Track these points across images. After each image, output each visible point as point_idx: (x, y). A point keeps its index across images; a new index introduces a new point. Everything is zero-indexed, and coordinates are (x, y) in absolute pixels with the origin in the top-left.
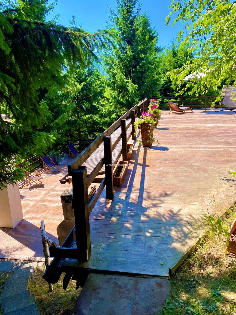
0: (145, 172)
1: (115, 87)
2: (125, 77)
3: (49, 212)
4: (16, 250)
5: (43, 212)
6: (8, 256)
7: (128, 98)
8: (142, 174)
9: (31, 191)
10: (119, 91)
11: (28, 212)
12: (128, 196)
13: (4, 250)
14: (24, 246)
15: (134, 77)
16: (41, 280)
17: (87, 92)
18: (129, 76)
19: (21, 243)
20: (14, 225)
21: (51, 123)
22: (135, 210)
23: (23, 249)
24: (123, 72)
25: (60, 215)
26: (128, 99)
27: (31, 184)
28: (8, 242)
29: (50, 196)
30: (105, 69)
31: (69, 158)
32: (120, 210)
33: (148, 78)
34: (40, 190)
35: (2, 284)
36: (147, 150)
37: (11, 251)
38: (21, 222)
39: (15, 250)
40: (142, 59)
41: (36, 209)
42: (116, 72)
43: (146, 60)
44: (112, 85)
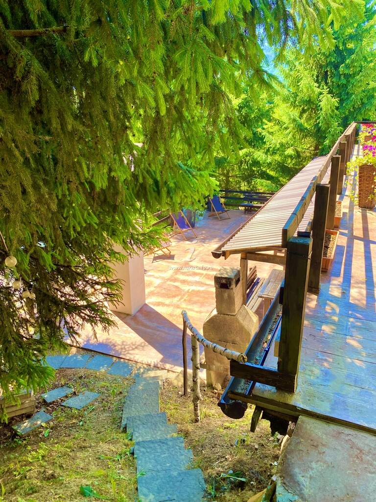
0: (370, 253)
1: (297, 102)
2: (316, 85)
3: (182, 298)
4: (136, 348)
5: (174, 296)
6: (124, 355)
7: (318, 121)
8: (365, 256)
9: (156, 263)
10: (303, 109)
11: (152, 294)
12: (345, 293)
13: (119, 345)
14: (147, 344)
15: (333, 85)
16: (174, 399)
17: (248, 111)
18: (323, 83)
19: (142, 339)
20: (133, 311)
21: (187, 160)
22: (363, 318)
23: (146, 348)
24: (313, 75)
25: (199, 304)
26: (319, 123)
27: (156, 252)
28: (125, 335)
29: (184, 274)
30: (281, 72)
31: (210, 218)
32: (334, 313)
33: (359, 87)
34: (169, 263)
35: (119, 394)
36: (367, 214)
37: (128, 348)
38: (143, 307)
39: (134, 347)
40: (351, 52)
41: (164, 291)
42: (302, 76)
43: (359, 53)
44: (291, 99)
